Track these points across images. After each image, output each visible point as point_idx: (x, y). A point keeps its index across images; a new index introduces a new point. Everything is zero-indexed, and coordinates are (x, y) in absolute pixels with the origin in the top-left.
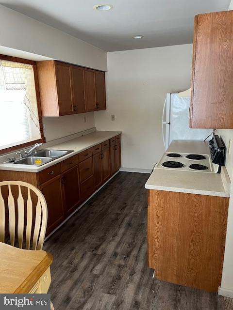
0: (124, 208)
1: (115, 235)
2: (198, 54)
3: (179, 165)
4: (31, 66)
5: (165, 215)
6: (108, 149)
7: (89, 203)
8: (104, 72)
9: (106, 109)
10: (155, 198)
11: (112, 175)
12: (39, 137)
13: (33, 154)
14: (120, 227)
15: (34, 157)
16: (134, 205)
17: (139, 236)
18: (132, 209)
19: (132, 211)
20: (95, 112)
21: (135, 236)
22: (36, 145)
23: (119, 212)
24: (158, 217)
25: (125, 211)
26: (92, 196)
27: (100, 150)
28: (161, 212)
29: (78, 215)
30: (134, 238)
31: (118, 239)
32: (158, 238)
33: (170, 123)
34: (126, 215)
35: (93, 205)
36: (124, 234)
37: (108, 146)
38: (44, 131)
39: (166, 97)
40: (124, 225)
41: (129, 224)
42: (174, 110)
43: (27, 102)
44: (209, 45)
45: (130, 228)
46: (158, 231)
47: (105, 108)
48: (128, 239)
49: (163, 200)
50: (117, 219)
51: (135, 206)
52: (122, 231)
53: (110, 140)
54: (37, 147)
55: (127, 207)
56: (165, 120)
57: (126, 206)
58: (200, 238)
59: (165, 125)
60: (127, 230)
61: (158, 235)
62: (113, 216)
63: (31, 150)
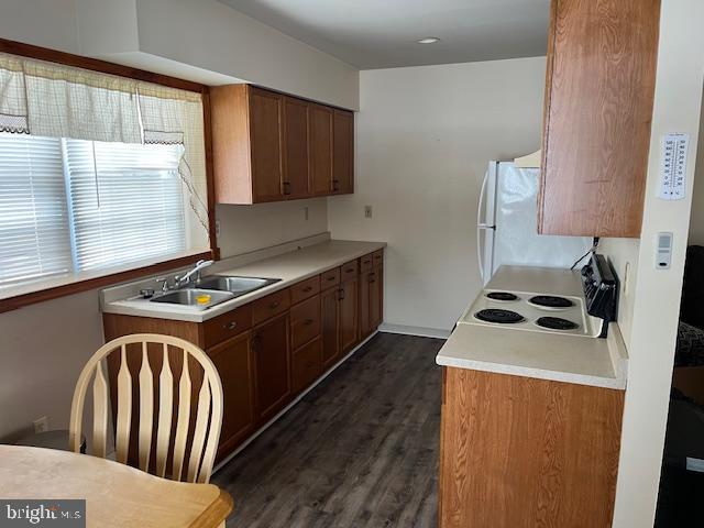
0: (386, 414)
1: (366, 472)
2: (558, 76)
3: (514, 318)
4: (197, 96)
5: (479, 426)
6: (356, 280)
7: (310, 399)
8: (352, 112)
9: (353, 192)
10: (459, 386)
11: (362, 341)
12: (207, 248)
13: (191, 284)
14: (376, 455)
15: (195, 290)
16: (409, 407)
17: (419, 477)
18: (406, 416)
19: (406, 421)
20: (329, 198)
21: (411, 475)
22: (201, 265)
23: (375, 422)
24: (464, 431)
25: (390, 420)
26: (316, 383)
27: (337, 281)
28: (472, 418)
29: (285, 423)
30: (407, 481)
31: (371, 480)
32: (462, 478)
33: (494, 227)
34: (392, 429)
35: (317, 403)
36: (386, 471)
37: (355, 272)
38: (217, 235)
39: (487, 168)
40: (386, 450)
41: (398, 451)
42: (504, 198)
43: (185, 170)
44: (580, 60)
45: (400, 458)
46: (463, 463)
47: (350, 190)
48: (395, 481)
49: (475, 392)
50: (372, 438)
51: (413, 410)
52: (380, 464)
53: (359, 259)
54: (201, 269)
55: (394, 412)
56: (483, 221)
57: (393, 409)
58: (556, 482)
59: (483, 232)
60: (392, 461)
61: (463, 470)
62: (363, 431)
63: (189, 274)
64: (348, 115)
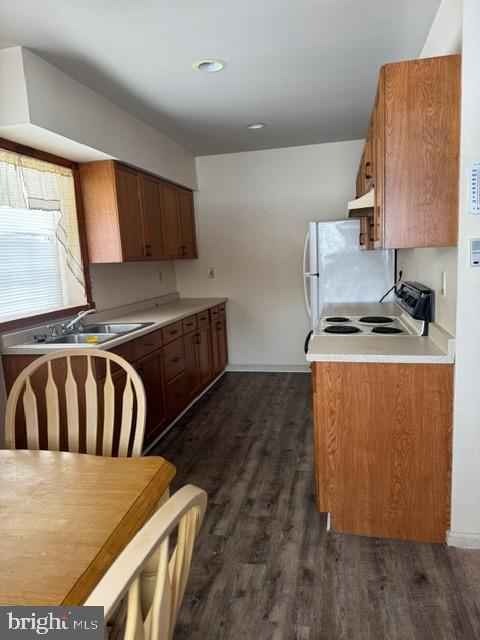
0: (247, 428)
1: (242, 472)
2: (389, 126)
4: (68, 171)
5: (344, 405)
6: (208, 326)
7: (181, 425)
8: (191, 191)
9: (196, 257)
10: (326, 377)
11: (216, 376)
12: (84, 302)
13: (75, 330)
14: (246, 458)
15: (82, 335)
16: (265, 421)
17: (286, 471)
18: (264, 428)
19: (265, 432)
20: (176, 262)
21: (279, 469)
22: (81, 315)
23: (240, 434)
24: (333, 413)
25: (251, 433)
26: (184, 412)
27: (193, 327)
28: (338, 401)
29: (164, 444)
30: (277, 474)
31: (248, 477)
32: (333, 452)
33: (318, 275)
34: (255, 439)
35: (188, 426)
36: (258, 469)
37: (207, 321)
38: (93, 291)
39: (308, 229)
40: (254, 453)
41: (264, 453)
42: (323, 246)
43: (62, 235)
45: (267, 458)
46: (334, 440)
47: (194, 255)
48: (267, 474)
50: (239, 447)
51: (268, 424)
52: (252, 463)
53: (209, 310)
54: (82, 319)
55: (254, 426)
56: (308, 270)
57: (251, 425)
59: (308, 280)
60: (261, 462)
61: (334, 446)
62: (231, 442)
63: (73, 322)
64: (188, 193)
